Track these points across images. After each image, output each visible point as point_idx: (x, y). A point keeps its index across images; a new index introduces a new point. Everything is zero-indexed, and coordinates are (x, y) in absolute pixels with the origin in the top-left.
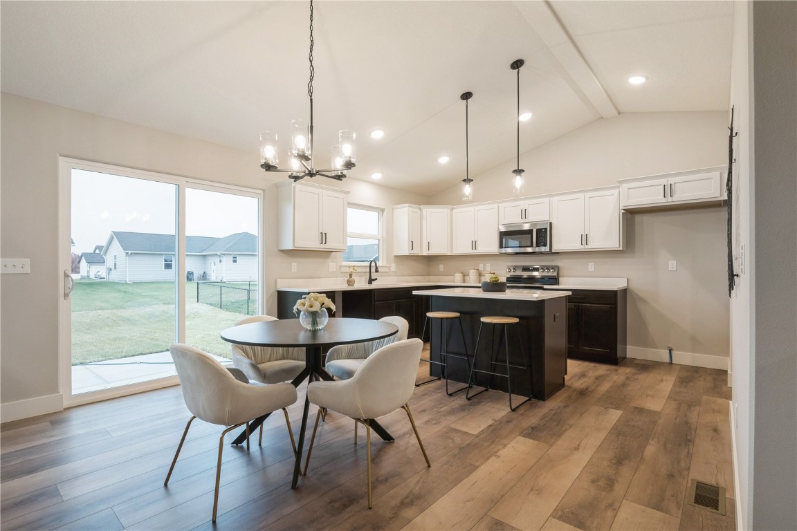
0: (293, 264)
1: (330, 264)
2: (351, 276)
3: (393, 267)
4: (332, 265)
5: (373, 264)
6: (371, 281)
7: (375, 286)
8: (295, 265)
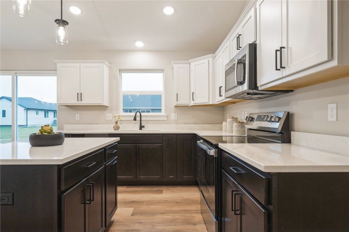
0: (76, 115)
1: (107, 114)
2: (117, 123)
3: (173, 116)
4: (108, 115)
5: (138, 114)
6: (141, 127)
7: (143, 131)
8: (78, 116)
